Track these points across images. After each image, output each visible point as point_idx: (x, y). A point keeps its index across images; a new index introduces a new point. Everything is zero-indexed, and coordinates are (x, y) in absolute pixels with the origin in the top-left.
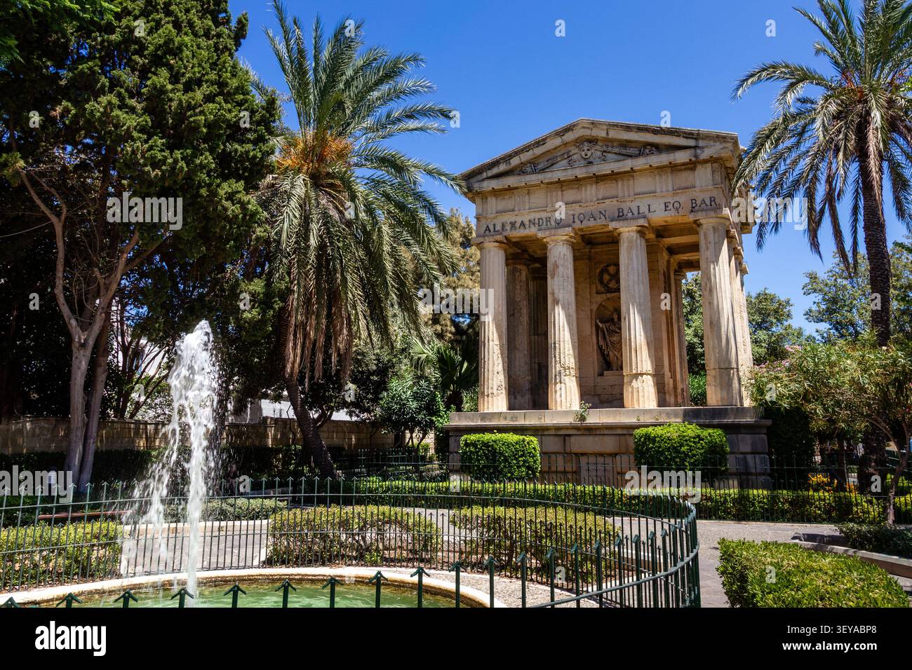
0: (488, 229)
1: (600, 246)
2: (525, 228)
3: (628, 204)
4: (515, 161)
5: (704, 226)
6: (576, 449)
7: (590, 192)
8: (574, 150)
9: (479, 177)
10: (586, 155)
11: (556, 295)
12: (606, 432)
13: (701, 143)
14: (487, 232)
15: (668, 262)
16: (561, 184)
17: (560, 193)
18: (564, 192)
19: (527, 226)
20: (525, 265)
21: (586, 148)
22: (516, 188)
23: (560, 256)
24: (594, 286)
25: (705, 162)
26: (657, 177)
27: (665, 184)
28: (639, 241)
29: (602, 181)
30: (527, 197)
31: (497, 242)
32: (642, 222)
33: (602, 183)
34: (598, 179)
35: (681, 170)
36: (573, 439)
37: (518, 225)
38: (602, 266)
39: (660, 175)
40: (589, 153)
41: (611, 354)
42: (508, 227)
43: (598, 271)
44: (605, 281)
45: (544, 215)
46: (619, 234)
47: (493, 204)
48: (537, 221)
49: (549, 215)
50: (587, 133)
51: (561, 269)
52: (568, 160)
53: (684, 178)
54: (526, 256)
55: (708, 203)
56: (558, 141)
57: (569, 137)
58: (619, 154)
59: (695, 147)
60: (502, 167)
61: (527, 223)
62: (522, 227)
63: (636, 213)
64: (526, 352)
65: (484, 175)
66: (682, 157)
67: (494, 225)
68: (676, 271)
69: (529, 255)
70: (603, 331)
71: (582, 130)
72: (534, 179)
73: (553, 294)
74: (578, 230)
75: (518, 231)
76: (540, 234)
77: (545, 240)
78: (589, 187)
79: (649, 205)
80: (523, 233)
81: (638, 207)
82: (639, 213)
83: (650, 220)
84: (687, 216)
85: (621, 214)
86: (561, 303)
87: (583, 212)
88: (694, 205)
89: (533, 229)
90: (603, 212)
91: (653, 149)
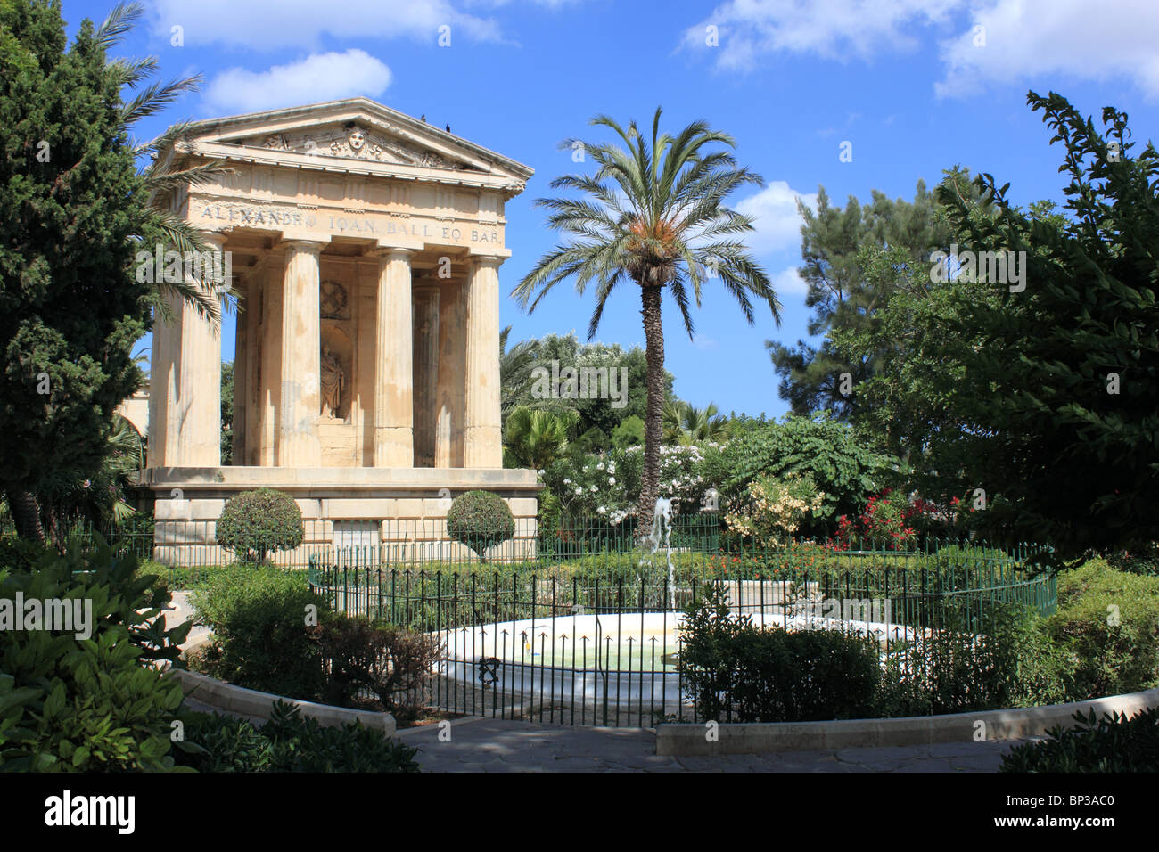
0: (208, 212)
2: (263, 221)
3: (402, 219)
5: (482, 264)
7: (356, 193)
9: (210, 138)
10: (357, 144)
11: (303, 320)
13: (495, 171)
14: (208, 217)
16: (319, 173)
19: (265, 219)
21: (358, 136)
23: (310, 269)
26: (438, 195)
27: (446, 205)
29: (375, 184)
30: (270, 180)
32: (417, 245)
33: (371, 185)
34: (369, 179)
36: (332, 502)
37: (253, 216)
39: (443, 195)
40: (361, 143)
42: (240, 216)
45: (292, 210)
46: (388, 255)
48: (282, 217)
49: (299, 211)
50: (366, 117)
51: (310, 285)
52: (331, 144)
53: (468, 204)
55: (489, 238)
58: (400, 157)
59: (489, 173)
61: (266, 215)
62: (259, 221)
63: (409, 233)
67: (218, 209)
71: (361, 113)
72: (292, 159)
74: (334, 238)
75: (253, 225)
76: (286, 236)
77: (290, 244)
78: (355, 186)
79: (426, 227)
80: (260, 226)
81: (413, 226)
82: (413, 234)
83: (426, 245)
84: (467, 249)
85: (392, 230)
86: (310, 330)
87: (344, 217)
88: (474, 238)
89: (275, 226)
90: (371, 223)
91: (439, 159)
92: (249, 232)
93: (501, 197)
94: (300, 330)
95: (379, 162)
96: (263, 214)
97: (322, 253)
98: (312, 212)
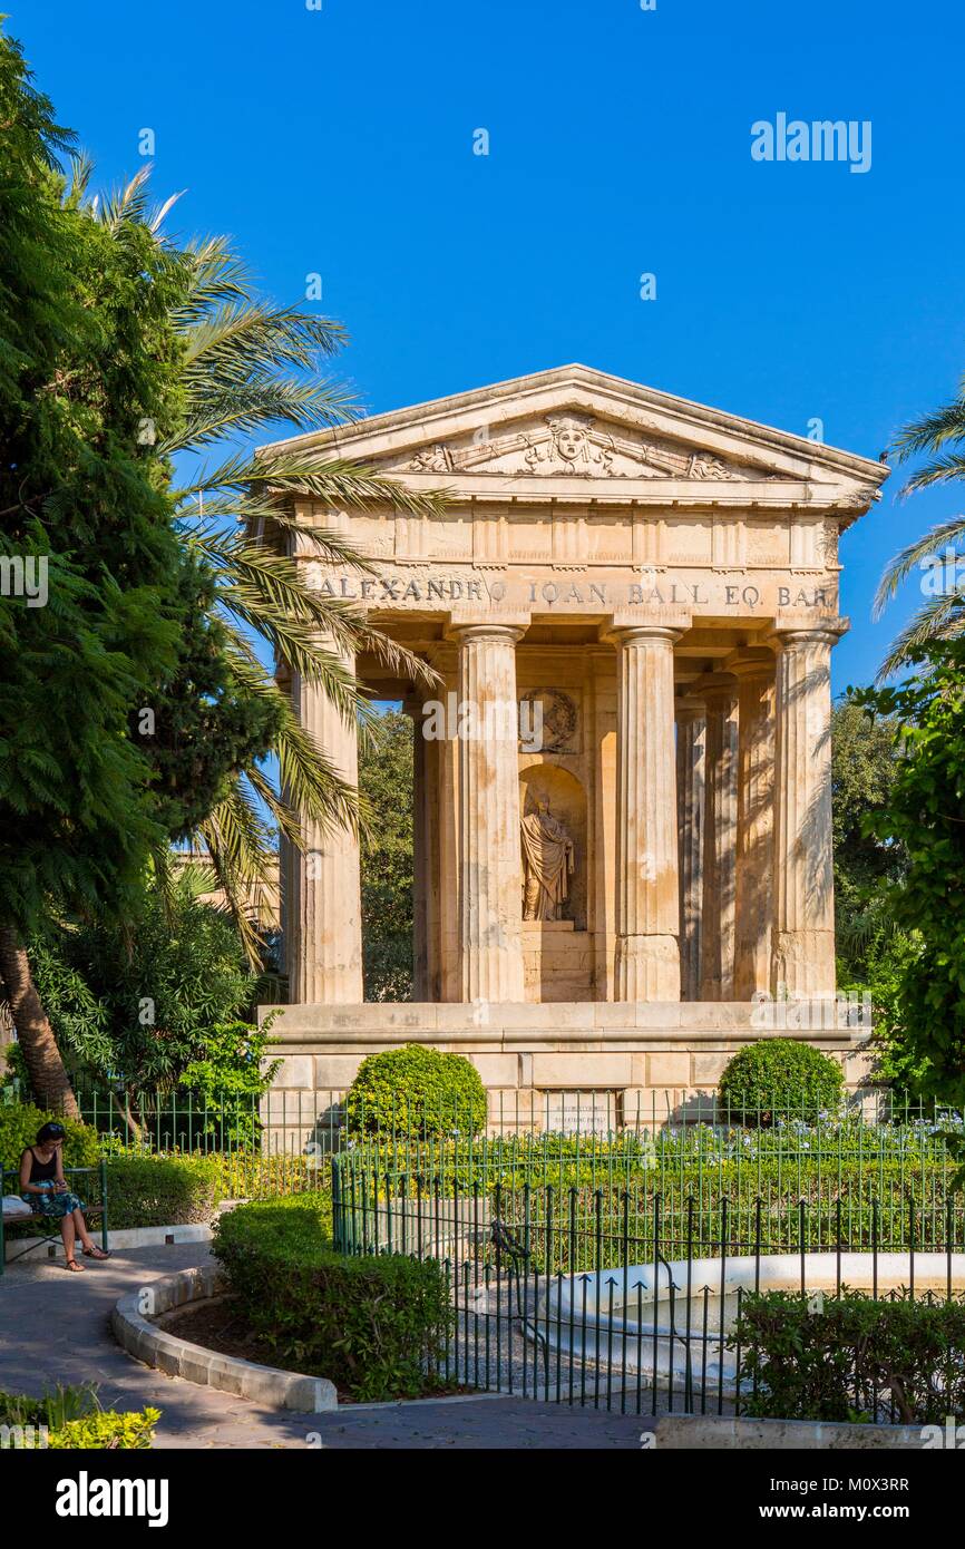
2: (418, 597)
3: (653, 577)
5: (798, 646)
7: (579, 538)
8: (540, 432)
10: (571, 451)
11: (488, 760)
13: (816, 472)
16: (515, 509)
17: (505, 527)
18: (516, 528)
19: (423, 593)
21: (571, 433)
23: (494, 665)
25: (819, 513)
26: (717, 527)
27: (731, 545)
29: (599, 516)
30: (425, 525)
32: (685, 623)
33: (598, 521)
34: (596, 511)
35: (765, 520)
37: (400, 587)
39: (726, 526)
40: (578, 445)
42: (379, 590)
45: (464, 574)
48: (447, 588)
49: (476, 575)
50: (585, 399)
52: (528, 454)
53: (770, 539)
55: (811, 598)
56: (514, 408)
57: (543, 401)
58: (644, 462)
59: (807, 480)
60: (379, 445)
61: (423, 587)
62: (412, 598)
63: (668, 600)
66: (778, 494)
67: (344, 581)
71: (573, 390)
72: (456, 487)
74: (535, 617)
75: (399, 605)
76: (457, 619)
77: (463, 632)
78: (571, 524)
79: (696, 587)
80: (411, 604)
81: (674, 587)
82: (674, 601)
83: (695, 618)
84: (772, 620)
85: (636, 597)
86: (499, 776)
87: (554, 580)
88: (784, 600)
89: (438, 604)
90: (599, 588)
91: (717, 464)
92: (398, 616)
93: (834, 522)
94: (486, 776)
95: (612, 476)
96: (417, 584)
97: (518, 642)
98: (499, 575)
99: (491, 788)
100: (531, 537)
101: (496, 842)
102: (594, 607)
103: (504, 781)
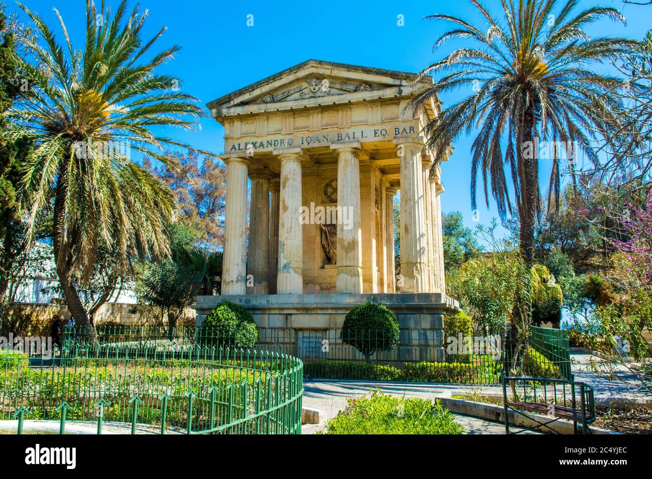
0: (234, 147)
1: (325, 165)
2: (264, 147)
3: (346, 130)
4: (257, 92)
5: (404, 150)
6: (296, 325)
7: (316, 120)
8: (304, 85)
9: (229, 105)
10: (314, 89)
11: (286, 203)
12: (319, 312)
13: (404, 83)
14: (233, 150)
15: (381, 180)
16: (293, 112)
17: (292, 119)
18: (296, 119)
19: (265, 146)
20: (266, 179)
21: (314, 84)
22: (258, 115)
23: (291, 171)
24: (320, 197)
25: (407, 98)
26: (370, 109)
27: (375, 115)
28: (353, 161)
29: (326, 111)
30: (266, 122)
31: (240, 158)
32: (356, 145)
33: (326, 113)
34: (323, 109)
35: (389, 104)
36: (293, 317)
37: (258, 145)
38: (327, 181)
39: (372, 107)
40: (317, 88)
41: (331, 252)
42: (250, 146)
43: (323, 185)
44: (329, 194)
45: (279, 137)
46: (338, 154)
47: (239, 128)
48: (273, 142)
49: (283, 137)
50: (316, 71)
51: (290, 181)
52: (300, 93)
53: (391, 111)
54: (267, 172)
55: (408, 132)
56: (291, 77)
57: (301, 74)
58: (341, 89)
59: (400, 86)
60: (246, 97)
61: (265, 143)
62: (261, 147)
63: (352, 138)
64: (264, 249)
65: (232, 103)
66: (389, 93)
67: (239, 144)
68: (387, 189)
69: (269, 170)
70: (325, 233)
71: (312, 68)
72: (272, 107)
73: (284, 201)
74: (305, 150)
75: (258, 151)
76: (275, 153)
77: (278, 158)
78: (315, 116)
79: (362, 132)
80: (262, 150)
81: (354, 133)
82: (354, 138)
83: (361, 143)
84: (391, 141)
85: (340, 138)
86: (290, 208)
87: (310, 136)
88: (397, 133)
89: (270, 149)
90: (326, 136)
91: (367, 86)
94: (285, 209)
95: (325, 96)
96: (263, 143)
98: (291, 136)
99: (287, 213)
100: (301, 121)
101: (288, 232)
102: (324, 144)
103: (292, 209)
